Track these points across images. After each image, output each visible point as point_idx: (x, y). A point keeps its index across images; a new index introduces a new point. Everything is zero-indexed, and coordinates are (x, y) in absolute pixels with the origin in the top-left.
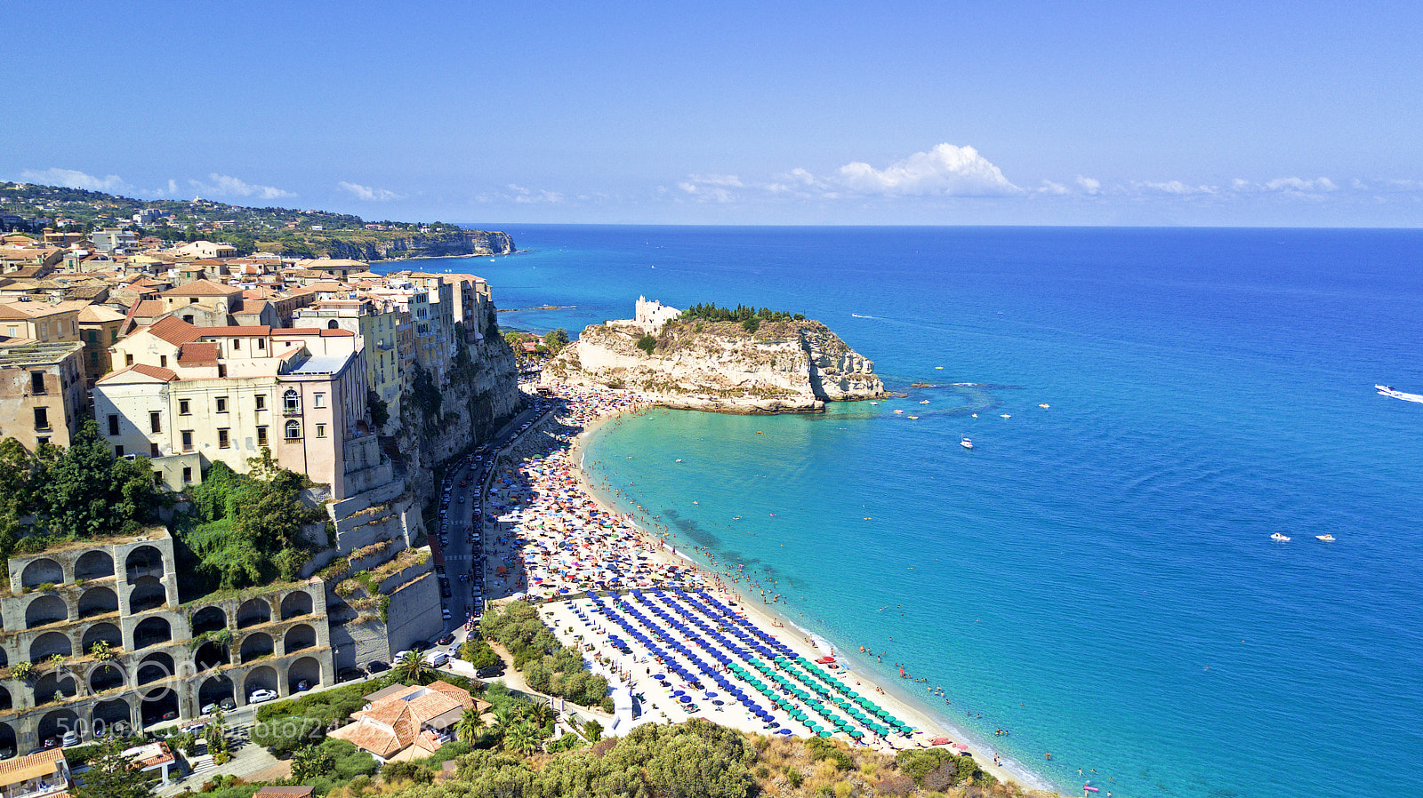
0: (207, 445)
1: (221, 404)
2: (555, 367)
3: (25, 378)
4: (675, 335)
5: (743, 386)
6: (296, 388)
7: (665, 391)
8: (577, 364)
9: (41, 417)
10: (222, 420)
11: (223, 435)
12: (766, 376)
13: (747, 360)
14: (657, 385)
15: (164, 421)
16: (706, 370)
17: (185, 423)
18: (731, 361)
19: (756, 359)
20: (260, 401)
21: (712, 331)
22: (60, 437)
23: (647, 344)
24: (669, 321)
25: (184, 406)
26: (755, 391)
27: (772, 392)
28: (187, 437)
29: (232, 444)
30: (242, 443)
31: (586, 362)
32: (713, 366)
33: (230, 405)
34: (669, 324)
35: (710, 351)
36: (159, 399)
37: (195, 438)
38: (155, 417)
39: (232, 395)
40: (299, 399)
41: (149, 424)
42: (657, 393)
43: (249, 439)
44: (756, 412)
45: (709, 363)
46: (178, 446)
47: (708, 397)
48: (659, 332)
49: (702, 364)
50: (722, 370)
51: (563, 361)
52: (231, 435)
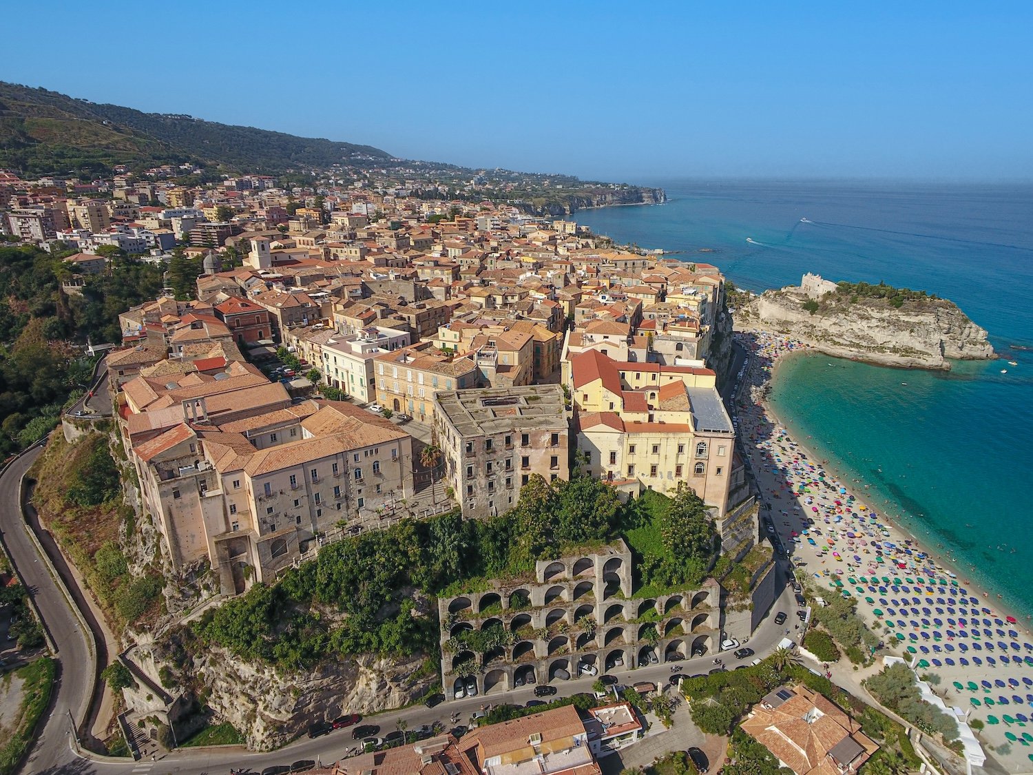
0: (643, 474)
1: (655, 449)
2: (741, 315)
3: (547, 438)
4: (834, 303)
5: (886, 345)
6: (706, 441)
7: (822, 341)
8: (757, 315)
9: (554, 461)
10: (654, 459)
11: (654, 469)
12: (904, 339)
13: (891, 327)
14: (816, 336)
15: (618, 458)
16: (857, 331)
17: (631, 460)
18: (877, 326)
19: (898, 326)
20: (681, 449)
21: (865, 304)
22: (563, 473)
23: (811, 307)
24: (829, 293)
25: (632, 449)
26: (895, 350)
27: (908, 351)
28: (631, 468)
29: (658, 475)
30: (665, 475)
31: (764, 314)
32: (862, 328)
33: (661, 450)
34: (829, 295)
35: (862, 317)
36: (617, 444)
37: (636, 470)
38: (613, 455)
39: (664, 443)
40: (707, 449)
41: (609, 459)
42: (815, 342)
43: (670, 473)
44: (896, 367)
45: (860, 326)
46: (625, 474)
47: (856, 350)
48: (820, 299)
49: (854, 326)
50: (871, 333)
51: (747, 312)
52: (659, 470)
